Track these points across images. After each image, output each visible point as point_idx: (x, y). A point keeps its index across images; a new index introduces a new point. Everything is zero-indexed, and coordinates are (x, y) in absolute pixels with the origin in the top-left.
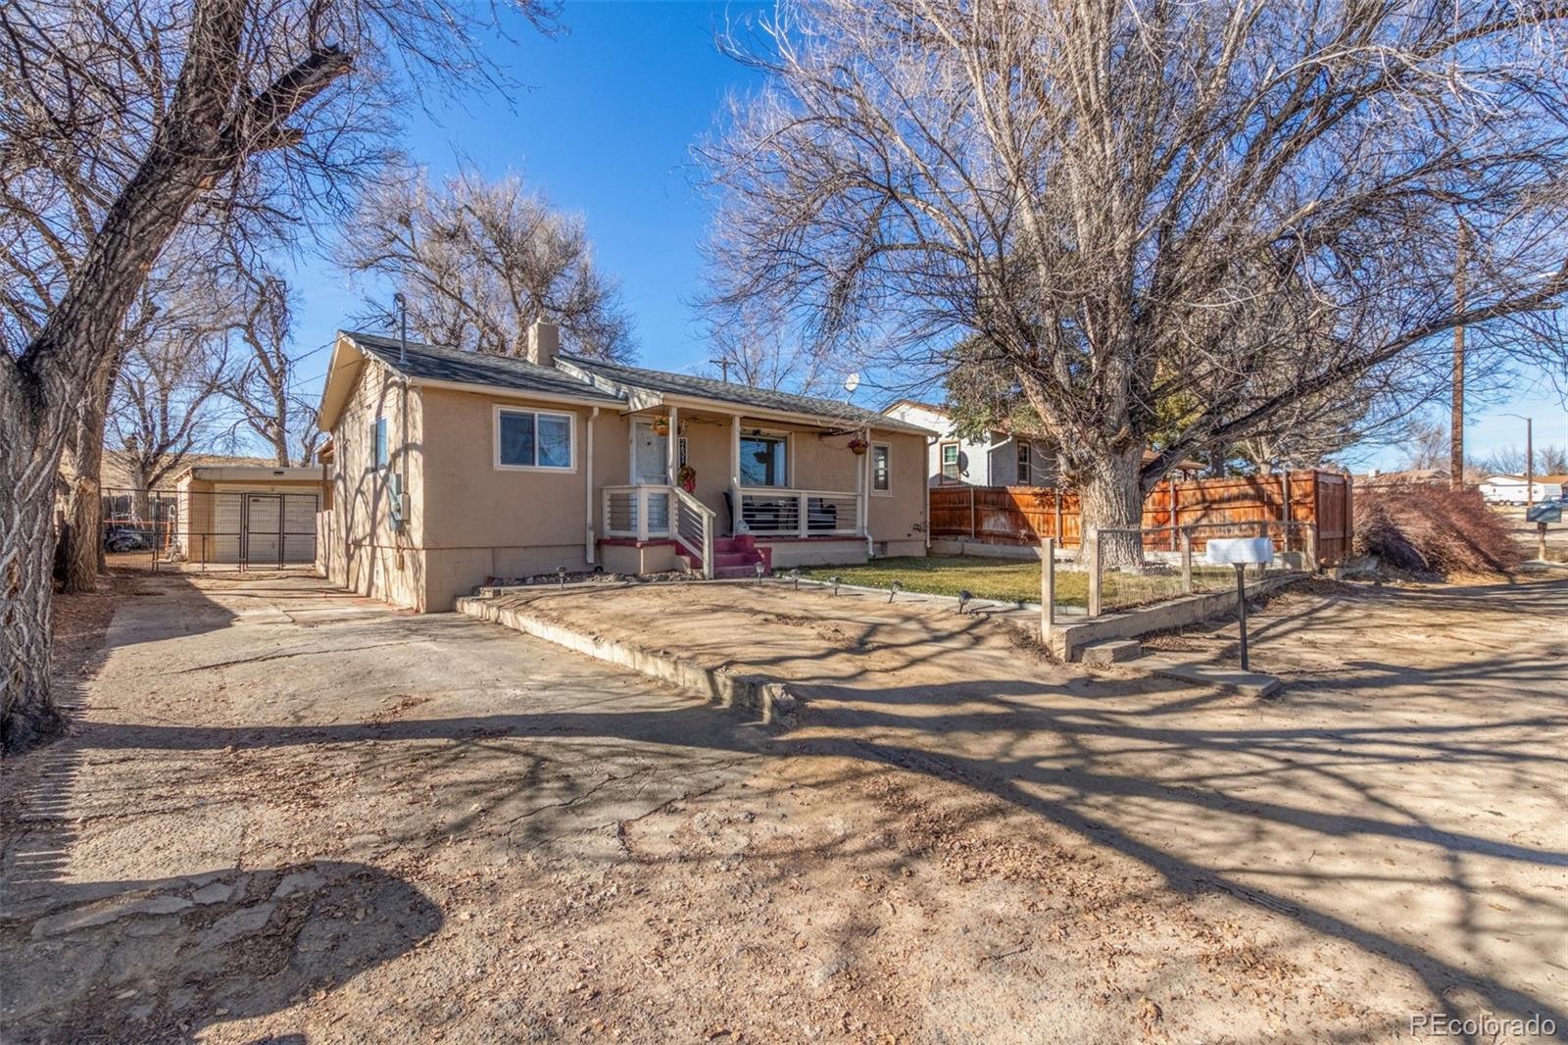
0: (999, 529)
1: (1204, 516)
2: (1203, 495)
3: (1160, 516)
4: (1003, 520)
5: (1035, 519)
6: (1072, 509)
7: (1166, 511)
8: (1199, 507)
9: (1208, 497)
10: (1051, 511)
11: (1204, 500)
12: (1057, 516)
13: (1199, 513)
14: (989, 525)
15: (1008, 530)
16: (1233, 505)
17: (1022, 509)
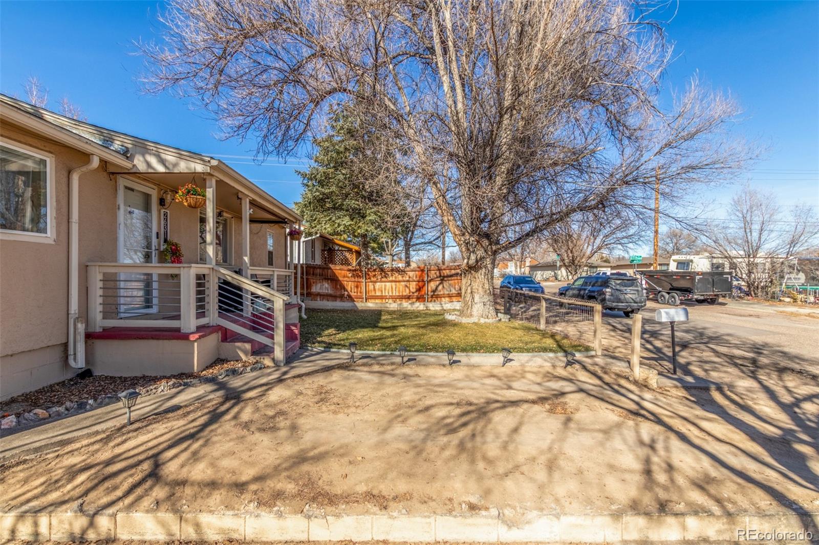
0: (324, 291)
1: (440, 284)
2: (440, 273)
3: (421, 284)
4: (326, 285)
5: (350, 286)
6: (372, 279)
7: (423, 281)
8: (439, 279)
9: (442, 275)
10: (360, 280)
11: (440, 276)
12: (364, 283)
13: (438, 282)
14: (316, 288)
15: (330, 292)
16: (453, 278)
17: (341, 279)
